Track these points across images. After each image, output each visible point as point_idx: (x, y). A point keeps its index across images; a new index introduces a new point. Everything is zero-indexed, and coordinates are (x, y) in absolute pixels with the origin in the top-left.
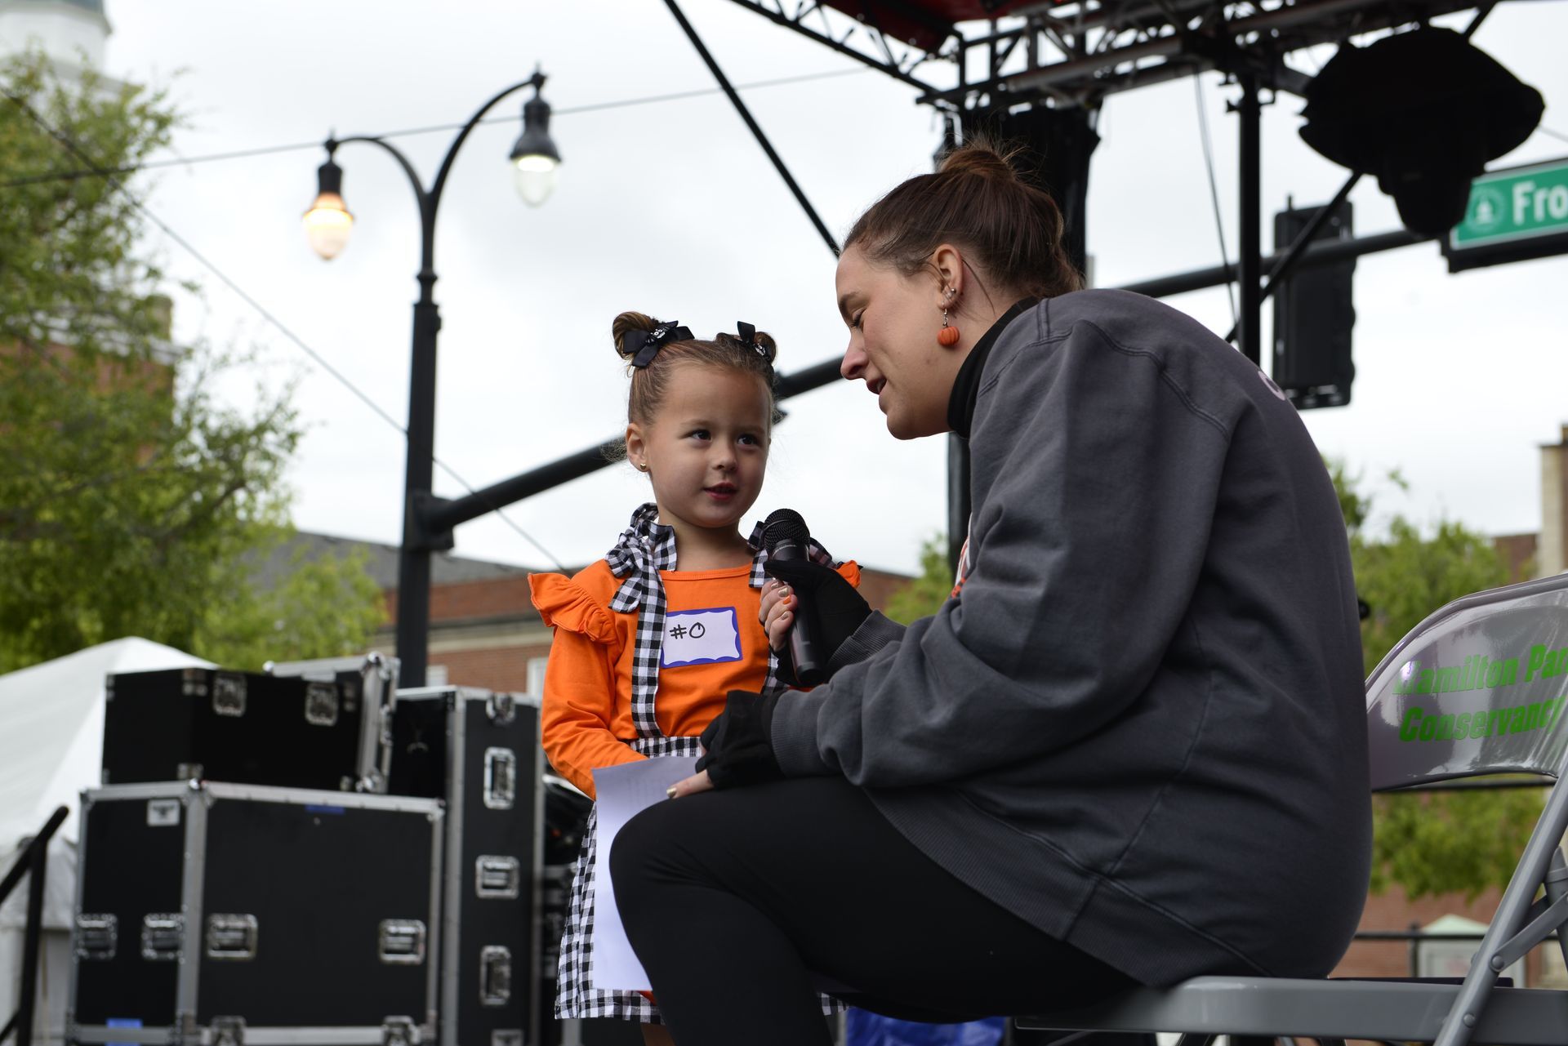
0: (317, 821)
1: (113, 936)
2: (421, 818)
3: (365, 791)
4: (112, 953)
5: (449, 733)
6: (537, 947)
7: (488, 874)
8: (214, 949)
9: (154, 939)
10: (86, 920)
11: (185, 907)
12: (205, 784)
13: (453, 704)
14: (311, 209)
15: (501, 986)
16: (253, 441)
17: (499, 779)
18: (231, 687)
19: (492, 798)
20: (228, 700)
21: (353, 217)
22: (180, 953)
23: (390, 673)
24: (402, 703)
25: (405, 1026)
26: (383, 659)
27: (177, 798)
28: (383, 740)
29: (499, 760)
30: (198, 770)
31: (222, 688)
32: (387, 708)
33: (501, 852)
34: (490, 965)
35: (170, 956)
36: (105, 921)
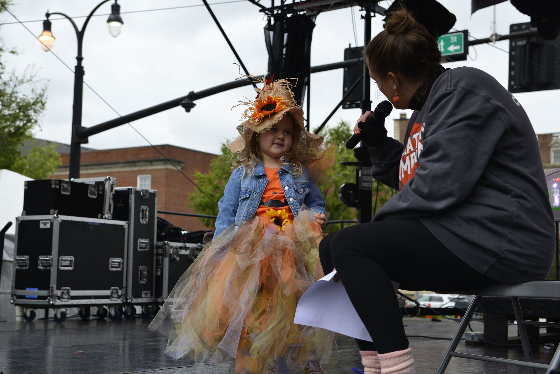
0: (92, 227)
1: (28, 262)
2: (122, 227)
3: (106, 218)
4: (28, 267)
5: (130, 201)
6: (155, 266)
7: (141, 244)
8: (61, 266)
9: (42, 263)
10: (18, 257)
11: (53, 254)
12: (59, 216)
13: (131, 192)
14: (42, 35)
15: (144, 278)
16: (33, 107)
17: (144, 215)
18: (66, 186)
19: (142, 221)
20: (65, 190)
21: (54, 38)
22: (51, 268)
23: (113, 182)
24: (116, 191)
25: (117, 290)
26: (111, 178)
27: (50, 220)
28: (111, 203)
29: (144, 209)
30: (56, 211)
31: (64, 186)
32: (112, 193)
33: (145, 237)
34: (141, 271)
35: (48, 268)
36: (25, 258)
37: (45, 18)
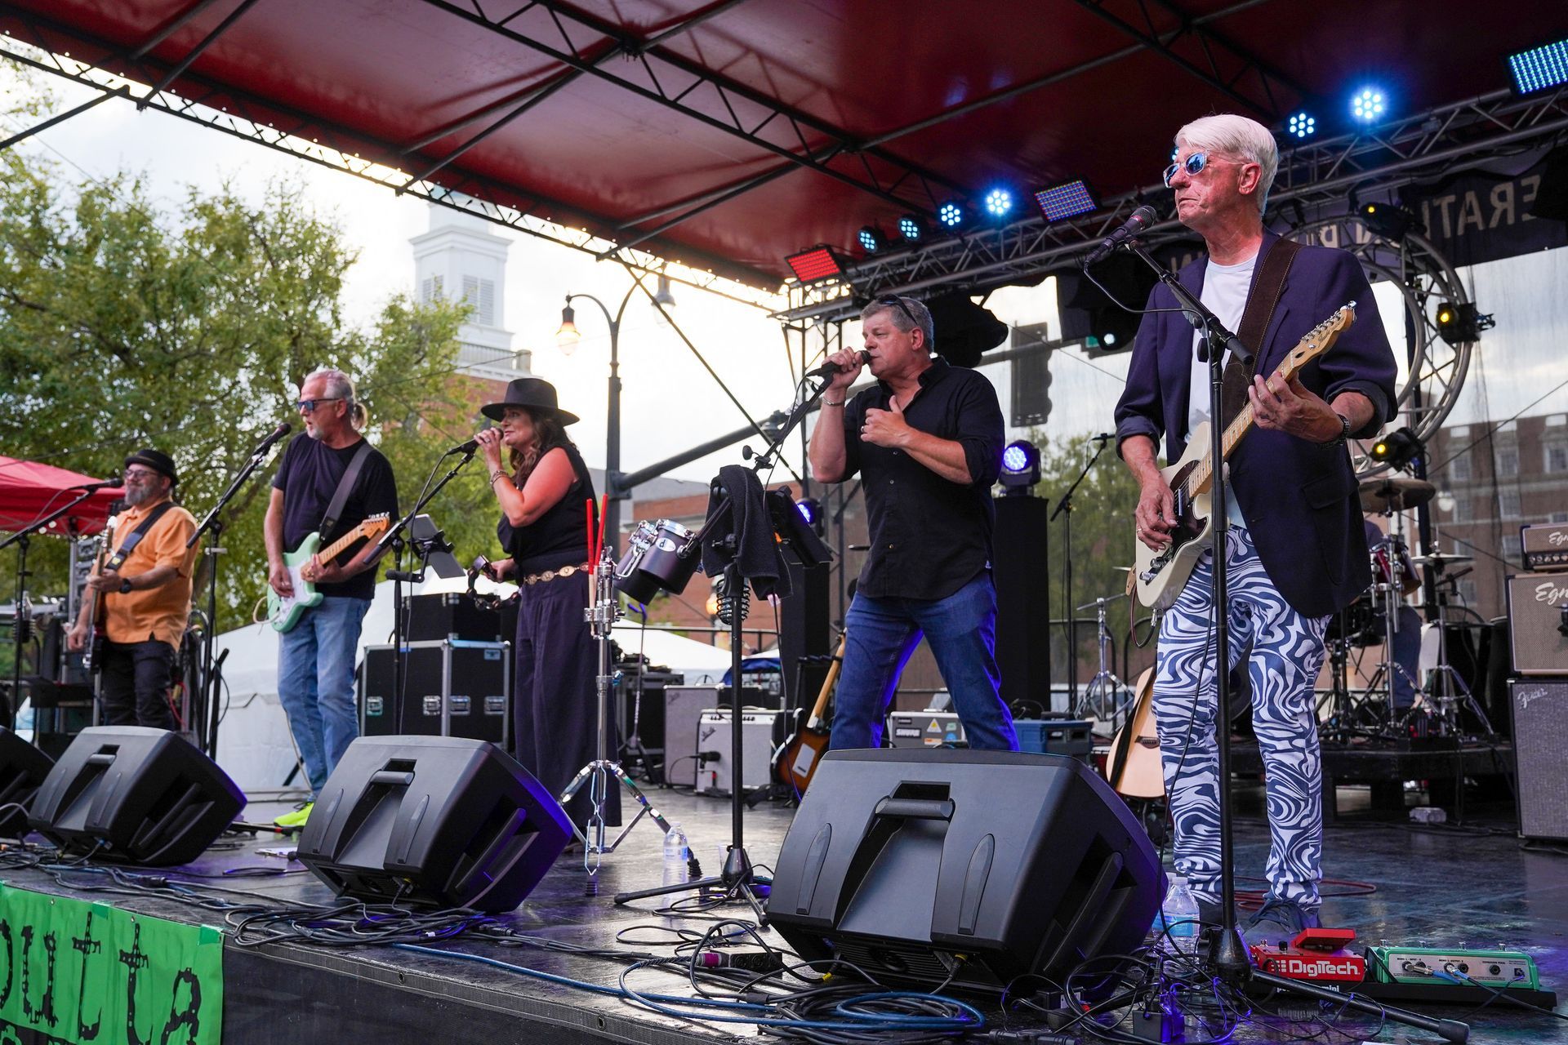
14: (560, 332)
21: (579, 334)
37: (565, 305)
